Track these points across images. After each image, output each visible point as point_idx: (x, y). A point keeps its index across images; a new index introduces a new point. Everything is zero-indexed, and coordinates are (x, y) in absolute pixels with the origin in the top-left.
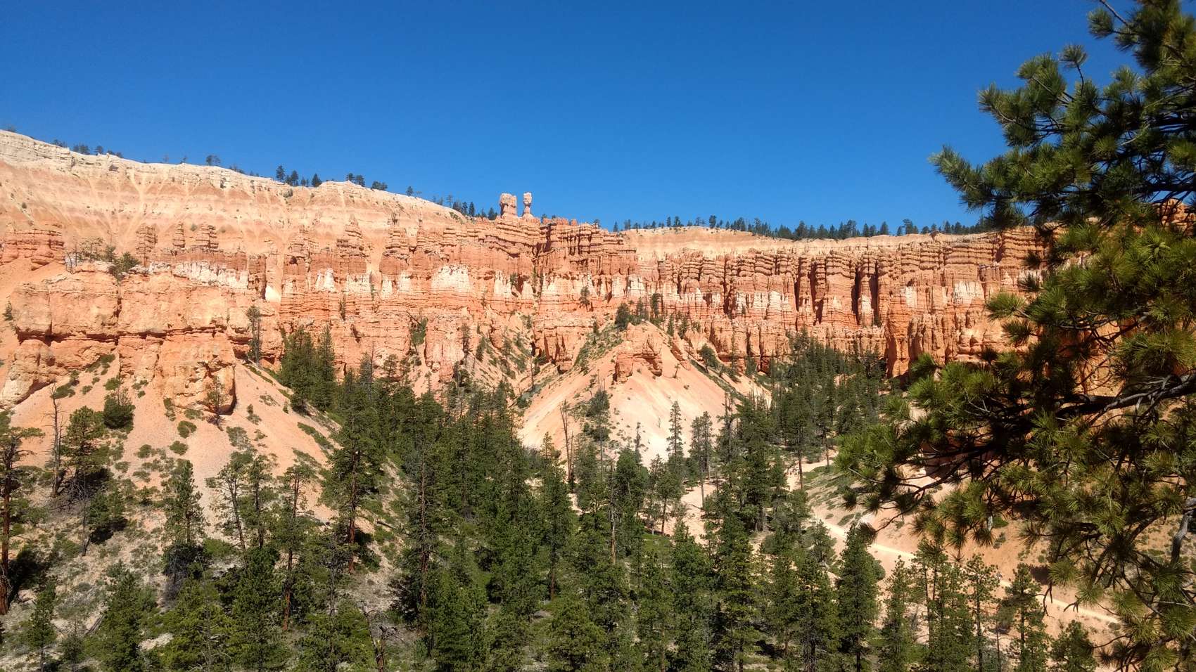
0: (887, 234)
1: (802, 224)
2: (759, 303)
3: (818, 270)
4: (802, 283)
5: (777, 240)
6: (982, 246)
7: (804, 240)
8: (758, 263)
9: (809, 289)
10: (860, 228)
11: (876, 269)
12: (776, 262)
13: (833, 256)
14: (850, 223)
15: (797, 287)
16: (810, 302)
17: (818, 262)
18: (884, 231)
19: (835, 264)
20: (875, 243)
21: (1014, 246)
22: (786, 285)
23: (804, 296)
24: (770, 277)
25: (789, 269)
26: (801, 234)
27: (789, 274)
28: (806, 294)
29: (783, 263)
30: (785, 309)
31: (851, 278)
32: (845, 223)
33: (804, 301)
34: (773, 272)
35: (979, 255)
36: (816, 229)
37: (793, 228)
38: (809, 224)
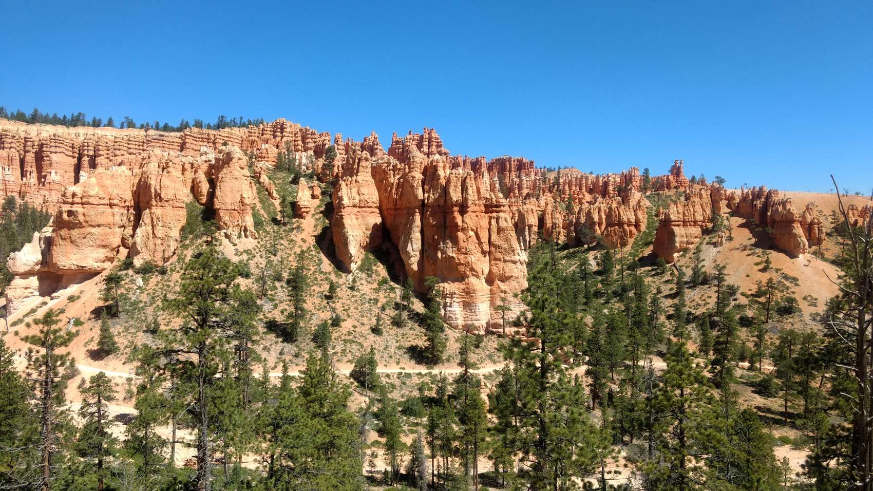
0: (113, 127)
1: (36, 111)
3: (44, 149)
4: (27, 158)
5: (12, 122)
6: (174, 140)
7: (38, 124)
9: (34, 164)
10: (89, 119)
11: (95, 151)
13: (55, 138)
14: (80, 114)
15: (22, 162)
16: (35, 174)
17: (44, 142)
18: (110, 124)
19: (57, 144)
20: (99, 131)
21: (192, 141)
23: (29, 169)
25: (13, 145)
26: (34, 119)
27: (13, 150)
28: (31, 167)
29: (8, 140)
31: (74, 157)
32: (76, 114)
33: (28, 173)
35: (171, 147)
36: (51, 116)
37: (28, 113)
38: (43, 111)
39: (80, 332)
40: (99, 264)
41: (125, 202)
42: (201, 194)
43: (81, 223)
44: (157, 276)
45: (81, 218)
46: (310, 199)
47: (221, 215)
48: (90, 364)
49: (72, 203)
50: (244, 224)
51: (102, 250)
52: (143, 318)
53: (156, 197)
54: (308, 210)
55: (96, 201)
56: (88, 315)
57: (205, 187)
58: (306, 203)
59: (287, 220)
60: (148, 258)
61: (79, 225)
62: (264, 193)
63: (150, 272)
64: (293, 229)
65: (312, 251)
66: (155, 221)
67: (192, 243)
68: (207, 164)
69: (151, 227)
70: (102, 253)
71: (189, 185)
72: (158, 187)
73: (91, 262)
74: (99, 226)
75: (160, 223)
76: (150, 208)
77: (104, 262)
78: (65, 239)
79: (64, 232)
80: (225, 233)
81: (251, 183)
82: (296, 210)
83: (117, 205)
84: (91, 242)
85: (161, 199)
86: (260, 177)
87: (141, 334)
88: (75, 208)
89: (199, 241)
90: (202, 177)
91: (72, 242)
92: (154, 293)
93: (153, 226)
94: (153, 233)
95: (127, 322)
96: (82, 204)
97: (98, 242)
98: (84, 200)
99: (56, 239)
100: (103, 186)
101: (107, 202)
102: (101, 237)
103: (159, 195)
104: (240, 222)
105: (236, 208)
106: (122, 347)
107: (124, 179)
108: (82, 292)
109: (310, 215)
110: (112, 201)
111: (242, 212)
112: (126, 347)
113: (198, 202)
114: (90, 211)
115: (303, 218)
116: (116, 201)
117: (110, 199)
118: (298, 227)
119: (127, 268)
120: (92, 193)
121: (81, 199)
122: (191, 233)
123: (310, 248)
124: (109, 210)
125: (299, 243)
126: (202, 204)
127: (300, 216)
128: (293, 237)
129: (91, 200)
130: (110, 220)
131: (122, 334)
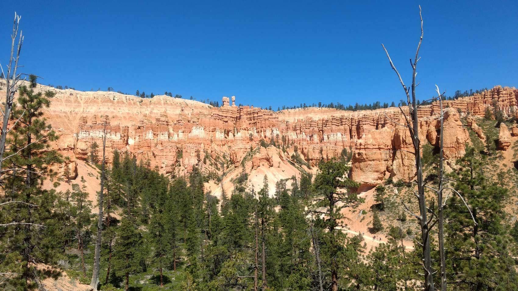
0: (394, 107)
1: (357, 104)
2: (333, 138)
3: (360, 123)
4: (353, 128)
5: (347, 111)
6: (427, 109)
7: (358, 111)
8: (333, 121)
9: (356, 131)
10: (382, 104)
11: (384, 121)
12: (341, 120)
13: (365, 117)
14: (377, 102)
15: (351, 131)
16: (356, 137)
17: (360, 119)
18: (393, 105)
19: (366, 120)
20: (387, 110)
21: (438, 109)
22: (345, 130)
23: (354, 134)
24: (339, 127)
25: (346, 123)
26: (356, 108)
27: (346, 125)
28: (354, 133)
29: (344, 121)
30: (344, 140)
31: (374, 126)
32: (375, 103)
33: (353, 136)
34: (340, 124)
35: (426, 114)
36: (364, 105)
37: (353, 106)
38: (360, 104)
39: (365, 218)
40: (375, 181)
41: (388, 146)
42: (432, 139)
43: (364, 159)
44: (406, 188)
45: (365, 157)
46: (510, 136)
47: (444, 151)
48: (369, 236)
49: (360, 149)
50: (459, 156)
51: (376, 174)
52: (397, 212)
53: (403, 143)
54: (509, 144)
55: (371, 147)
56: (369, 209)
57: (434, 135)
58: (506, 139)
59: (491, 152)
60: (401, 178)
61: (364, 160)
62: (475, 135)
63: (402, 186)
64: (496, 157)
65: (511, 172)
66: (403, 156)
67: (426, 168)
68: (435, 121)
69: (401, 160)
70: (376, 175)
71: (425, 134)
72: (404, 137)
73: (371, 180)
74: (373, 160)
75: (406, 158)
76: (400, 149)
77: (377, 180)
78: (358, 168)
79: (357, 164)
80: (447, 162)
81: (464, 130)
82: (499, 145)
83: (383, 148)
84: (370, 169)
85: (406, 144)
86: (471, 125)
87: (395, 221)
88: (361, 151)
89: (431, 167)
90: (433, 129)
91: (361, 169)
92: (404, 198)
93: (402, 159)
94: (403, 163)
95: (388, 214)
96: (365, 149)
97: (374, 169)
98: (365, 146)
99: (353, 168)
100: (375, 139)
101: (377, 147)
102: (375, 167)
103: (405, 141)
104: (457, 154)
105: (454, 146)
106: (385, 227)
107: (386, 133)
108: (366, 196)
109: (510, 148)
110: (380, 147)
111: (458, 148)
112: (387, 228)
113: (431, 144)
114: (369, 152)
115: (505, 150)
116: (382, 146)
117: (379, 146)
118: (500, 157)
119: (389, 184)
120: (369, 142)
121: (364, 146)
122: (426, 163)
123: (510, 170)
124: (379, 151)
125: (501, 166)
126: (433, 145)
127: (503, 149)
128: (496, 163)
129: (369, 146)
130: (379, 157)
131: (386, 220)
